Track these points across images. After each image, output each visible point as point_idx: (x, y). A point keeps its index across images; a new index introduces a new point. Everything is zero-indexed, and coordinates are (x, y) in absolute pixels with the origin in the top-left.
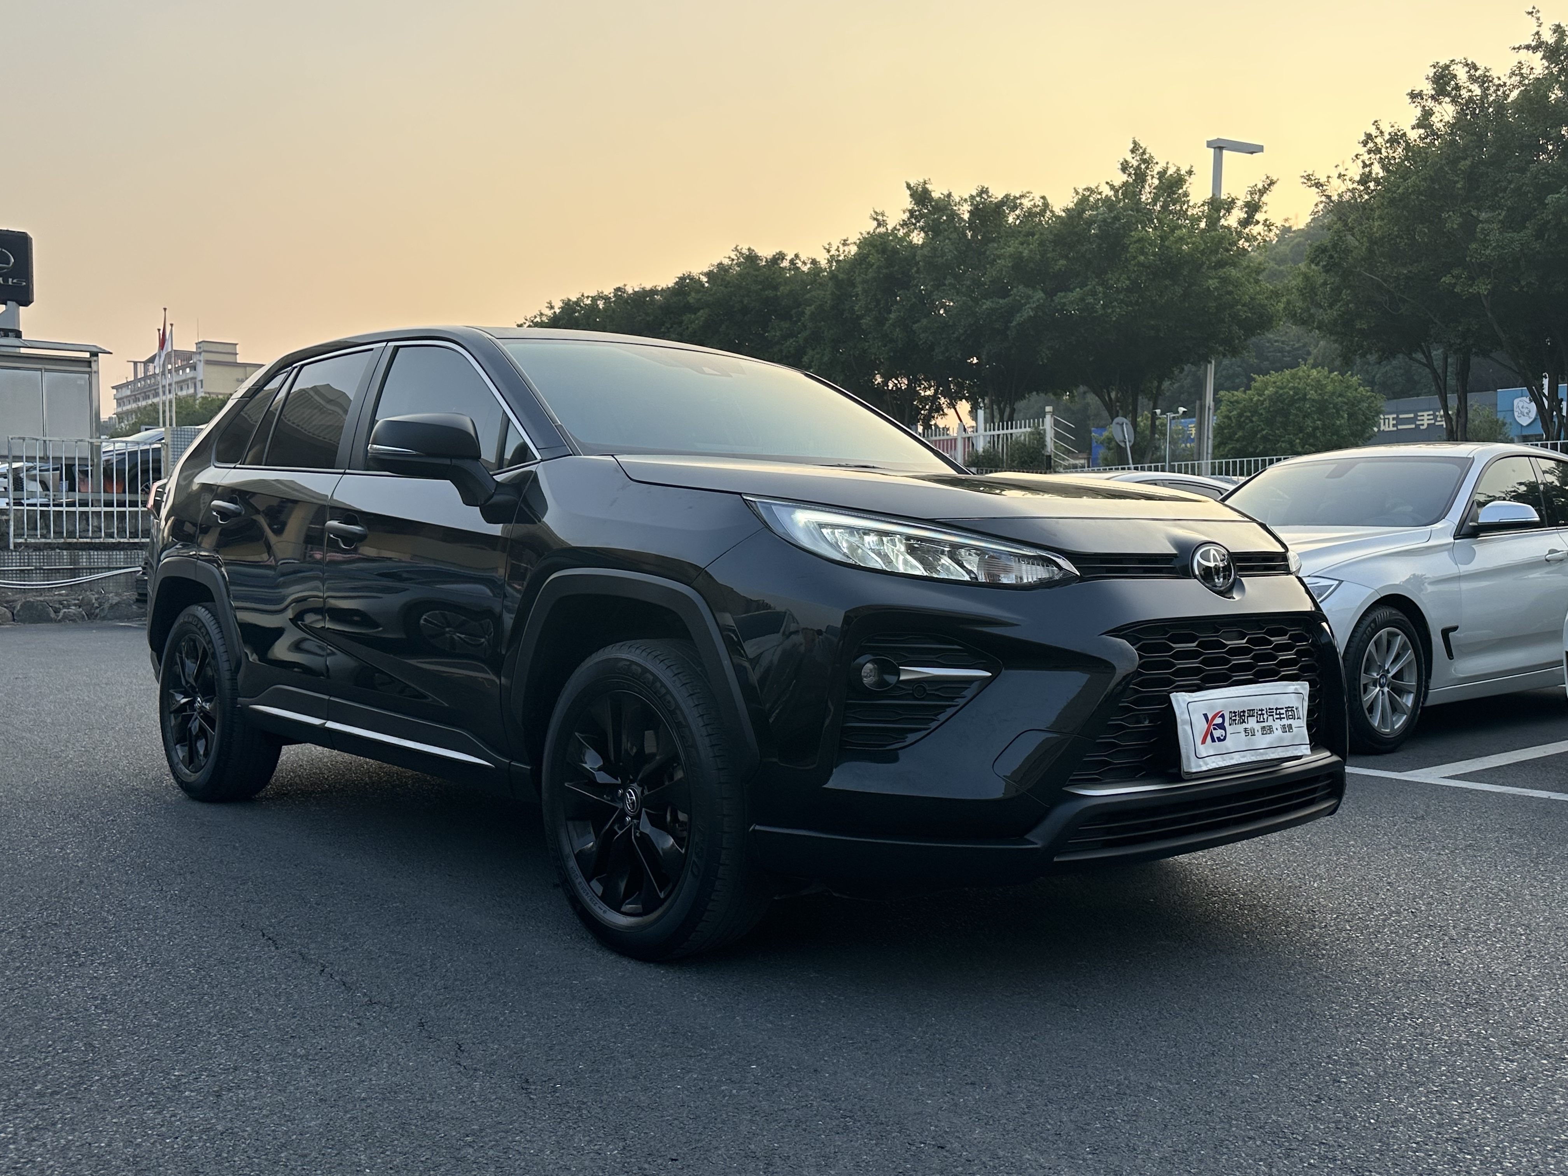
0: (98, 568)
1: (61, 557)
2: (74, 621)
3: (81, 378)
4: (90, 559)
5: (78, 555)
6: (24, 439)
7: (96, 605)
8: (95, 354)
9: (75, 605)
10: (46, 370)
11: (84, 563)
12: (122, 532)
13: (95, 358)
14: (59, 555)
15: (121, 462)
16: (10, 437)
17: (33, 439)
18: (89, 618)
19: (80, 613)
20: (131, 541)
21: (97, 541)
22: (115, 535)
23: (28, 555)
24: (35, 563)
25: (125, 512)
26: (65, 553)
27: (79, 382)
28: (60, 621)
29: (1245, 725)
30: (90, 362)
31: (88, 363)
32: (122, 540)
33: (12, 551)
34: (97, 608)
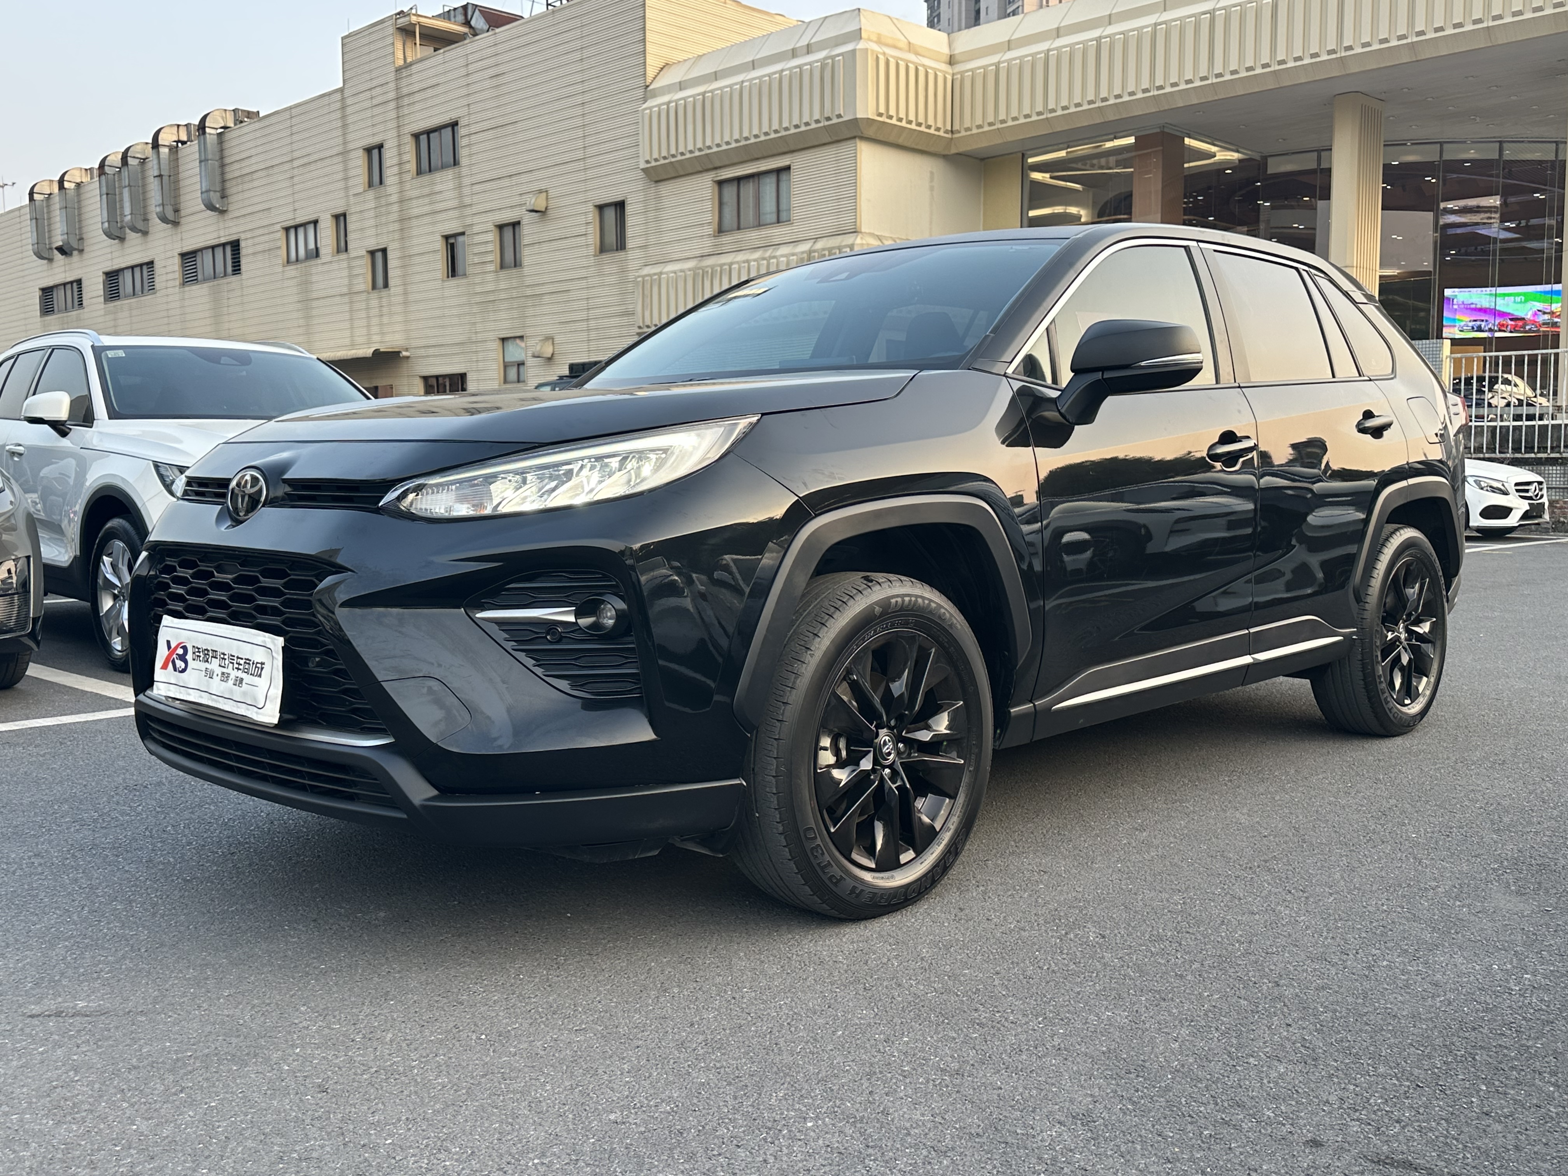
29: (207, 665)
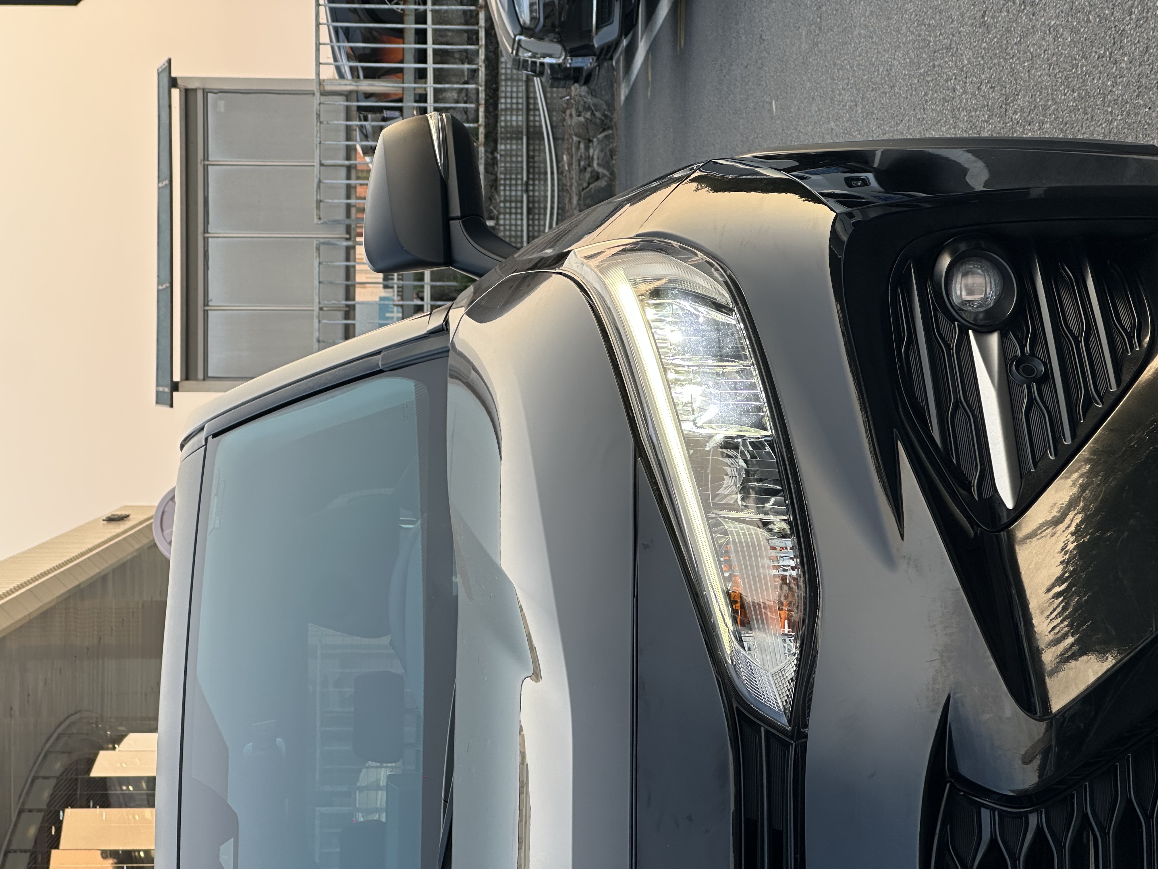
0: (528, 98)
1: (509, 154)
2: (612, 153)
3: (215, 105)
4: (511, 109)
5: (506, 127)
6: (319, 202)
7: (588, 115)
8: (173, 83)
9: (587, 148)
10: (206, 157)
11: (518, 120)
12: (469, 57)
13: (179, 82)
14: (505, 156)
15: (349, 34)
16: (316, 220)
17: (319, 187)
18: (609, 128)
19: (600, 142)
20: (483, 42)
21: (482, 96)
22: (474, 67)
23: (505, 201)
24: (518, 192)
25: (435, 51)
26: (501, 147)
27: (222, 110)
28: (612, 173)
30: (186, 91)
31: (188, 94)
32: (482, 56)
33: (497, 224)
34: (593, 114)
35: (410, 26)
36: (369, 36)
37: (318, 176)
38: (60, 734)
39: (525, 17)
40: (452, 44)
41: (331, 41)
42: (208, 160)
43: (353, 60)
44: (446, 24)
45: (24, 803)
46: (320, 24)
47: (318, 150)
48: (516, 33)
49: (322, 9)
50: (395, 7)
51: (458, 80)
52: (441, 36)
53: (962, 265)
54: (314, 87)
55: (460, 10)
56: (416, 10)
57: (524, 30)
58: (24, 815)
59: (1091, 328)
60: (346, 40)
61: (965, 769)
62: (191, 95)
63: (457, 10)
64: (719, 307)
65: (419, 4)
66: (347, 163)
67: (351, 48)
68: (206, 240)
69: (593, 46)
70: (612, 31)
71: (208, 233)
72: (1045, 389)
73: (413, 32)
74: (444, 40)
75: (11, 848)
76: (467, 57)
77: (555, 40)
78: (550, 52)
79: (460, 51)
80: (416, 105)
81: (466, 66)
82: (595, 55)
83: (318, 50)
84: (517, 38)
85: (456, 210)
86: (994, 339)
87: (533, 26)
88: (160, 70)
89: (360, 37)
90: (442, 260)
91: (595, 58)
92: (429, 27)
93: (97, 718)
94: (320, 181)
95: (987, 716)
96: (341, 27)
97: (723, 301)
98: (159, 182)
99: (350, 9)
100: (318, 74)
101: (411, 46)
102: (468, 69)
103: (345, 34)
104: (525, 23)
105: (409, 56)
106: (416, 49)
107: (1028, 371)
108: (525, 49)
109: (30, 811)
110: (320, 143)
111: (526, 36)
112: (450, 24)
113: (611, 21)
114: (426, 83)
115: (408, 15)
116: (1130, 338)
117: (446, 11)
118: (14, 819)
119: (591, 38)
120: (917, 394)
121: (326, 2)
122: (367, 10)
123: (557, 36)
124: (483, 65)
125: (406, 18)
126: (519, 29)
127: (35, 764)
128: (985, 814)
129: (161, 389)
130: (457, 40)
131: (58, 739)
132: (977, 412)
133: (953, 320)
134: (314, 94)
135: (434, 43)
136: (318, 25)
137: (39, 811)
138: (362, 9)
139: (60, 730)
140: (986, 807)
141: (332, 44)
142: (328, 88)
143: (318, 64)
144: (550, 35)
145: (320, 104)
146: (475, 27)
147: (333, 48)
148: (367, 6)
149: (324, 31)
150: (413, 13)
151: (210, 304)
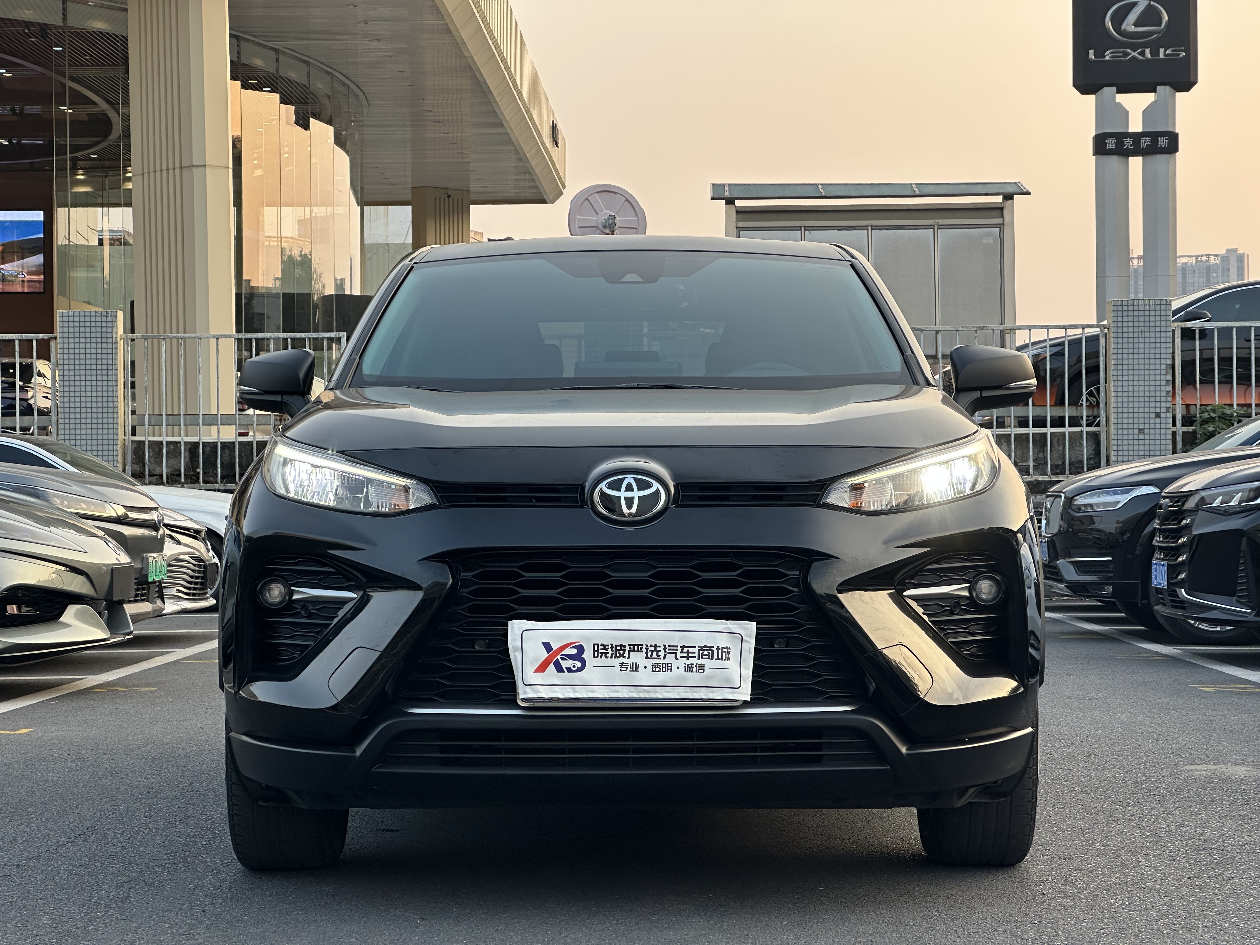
3: (989, 235)
8: (1009, 197)
10: (941, 227)
13: (1009, 202)
15: (1058, 355)
22: (1031, 471)
25: (1045, 434)
27: (984, 241)
29: (622, 660)
30: (1002, 209)
31: (999, 210)
32: (1041, 478)
35: (1067, 412)
36: (1057, 374)
37: (927, 329)
38: (349, 86)
39: (1080, 501)
40: (1051, 450)
41: (1050, 340)
42: (938, 229)
43: (1034, 360)
44: (1069, 445)
45: (284, 53)
46: (1066, 329)
47: (951, 329)
48: (1066, 493)
49: (1080, 331)
50: (1084, 398)
51: (1018, 456)
52: (1058, 441)
53: (996, 585)
54: (1008, 324)
55: (1083, 458)
56: (1082, 417)
57: (1070, 500)
58: (273, 54)
59: (971, 634)
60: (1051, 353)
61: (815, 564)
62: (998, 213)
63: (1083, 455)
64: (974, 485)
65: (1087, 420)
66: (940, 355)
67: (1046, 358)
68: (865, 227)
69: (1058, 560)
70: (1070, 574)
71: (872, 229)
72: (947, 613)
73: (1061, 414)
74: (1055, 443)
75: (242, 42)
76: (1039, 464)
77: (1062, 529)
78: (1051, 523)
79: (1045, 458)
80: (995, 418)
81: (1031, 464)
82: (1049, 562)
83: (1042, 327)
84: (1063, 495)
85: (986, 394)
86: (966, 594)
87: (1073, 507)
88: (1019, 184)
89: (1054, 366)
90: (959, 386)
91: (1047, 562)
92: (1067, 430)
93: (362, 121)
94: (922, 331)
95: (835, 572)
96: (1064, 348)
97: (976, 487)
98: (916, 184)
99: (1081, 356)
100: (1020, 328)
101: (1049, 412)
102: (1029, 466)
103: (1058, 352)
104: (1075, 500)
105: (1039, 411)
106: (1046, 417)
107: (955, 607)
108: (1053, 502)
109: (277, 60)
110: (957, 331)
111: (1064, 501)
112: (1069, 448)
113: (1078, 573)
114: (1015, 427)
115: (1077, 410)
116: (968, 650)
117: (1082, 445)
118: (270, 44)
119: (1064, 557)
120: (946, 561)
121: (1086, 335)
122: (1081, 372)
123: (1065, 530)
124: (1033, 479)
125: (1074, 408)
126: (1070, 496)
127: (322, 63)
128: (797, 573)
129: (727, 188)
130: (1056, 455)
131: (344, 84)
132: (939, 584)
133: (974, 578)
134: (1001, 324)
135: (1051, 433)
136: (1065, 327)
137: (277, 69)
138: (1081, 367)
139: (352, 86)
140: (800, 573)
141: (1048, 340)
142: (1008, 337)
143: (1030, 328)
144: (1066, 525)
145: (993, 330)
146: (1067, 472)
147: (1045, 341)
148: (1084, 372)
149: (1061, 333)
150: (1079, 414)
151: (807, 232)
